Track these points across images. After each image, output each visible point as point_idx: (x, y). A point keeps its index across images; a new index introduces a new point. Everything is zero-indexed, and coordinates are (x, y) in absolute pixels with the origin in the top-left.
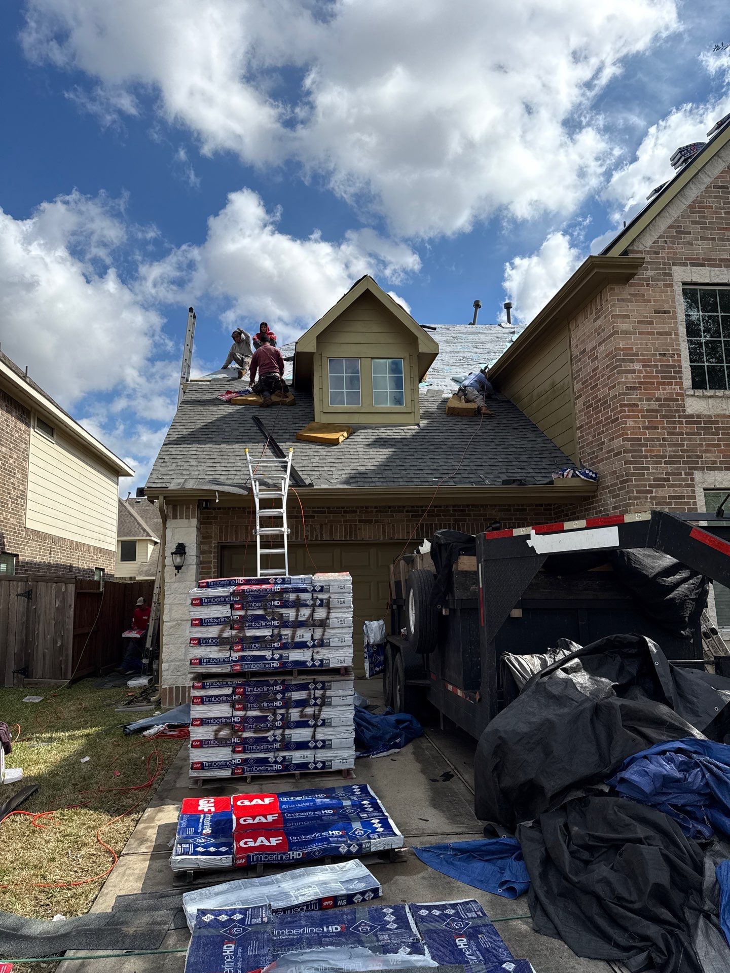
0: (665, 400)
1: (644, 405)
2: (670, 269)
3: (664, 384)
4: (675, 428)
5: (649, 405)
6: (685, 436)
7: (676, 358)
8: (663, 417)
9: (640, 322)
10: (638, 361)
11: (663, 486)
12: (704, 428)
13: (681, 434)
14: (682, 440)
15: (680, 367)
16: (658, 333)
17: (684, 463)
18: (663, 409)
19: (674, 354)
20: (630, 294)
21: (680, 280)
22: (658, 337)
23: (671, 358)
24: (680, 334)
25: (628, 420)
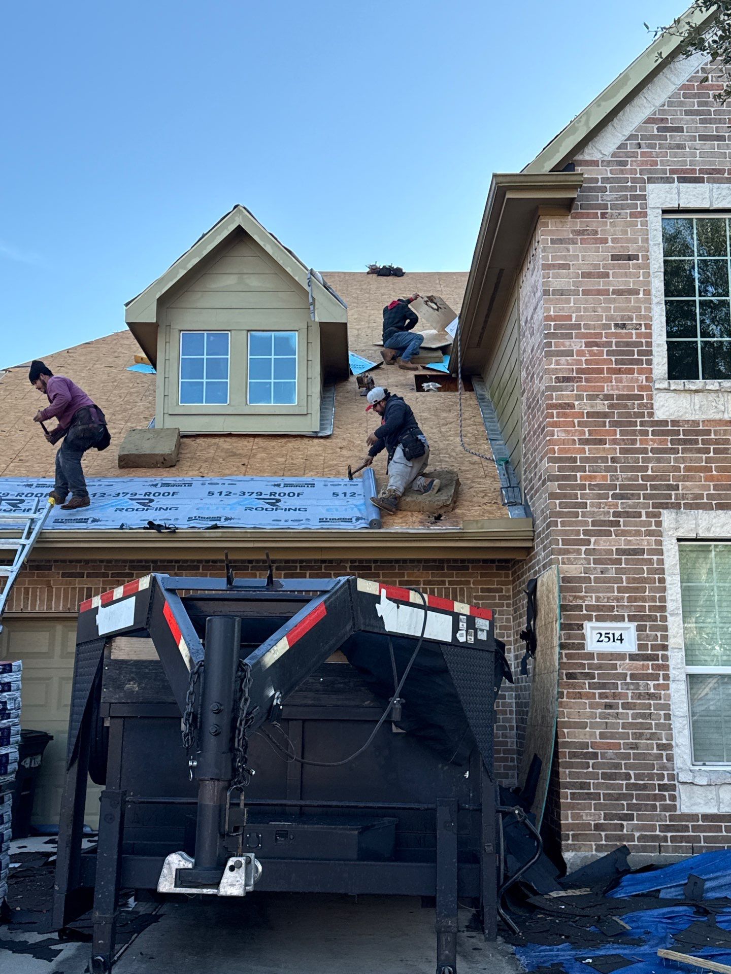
0: (620, 397)
1: (584, 406)
2: (643, 189)
3: (619, 371)
4: (634, 442)
5: (592, 407)
6: (650, 455)
7: (643, 330)
8: (615, 424)
9: (586, 275)
10: (580, 336)
11: (609, 534)
12: (685, 442)
13: (645, 451)
14: (645, 460)
15: (649, 344)
16: (614, 292)
17: (646, 497)
18: (616, 411)
19: (640, 325)
20: (573, 232)
21: (658, 205)
22: (614, 298)
23: (634, 332)
24: (653, 292)
25: (556, 429)
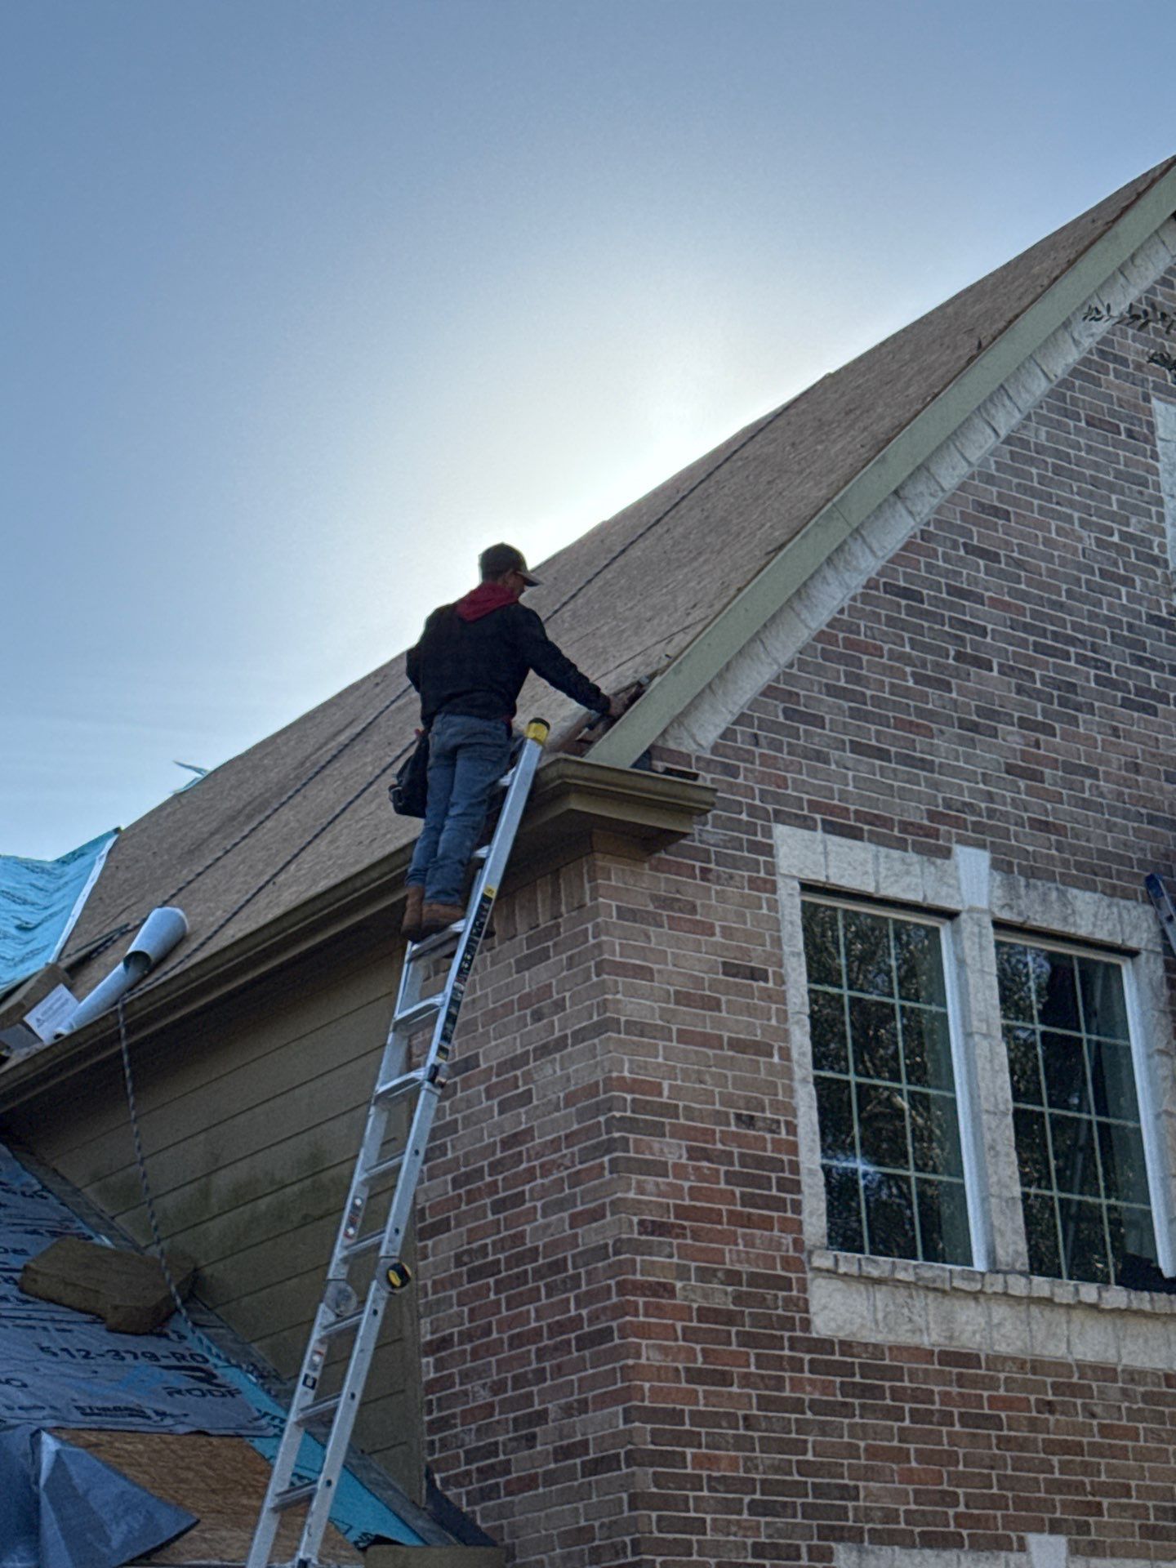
0: (754, 1279)
1: (690, 1293)
2: (768, 833)
3: (748, 1221)
4: (779, 1383)
5: (706, 1296)
6: (809, 1415)
7: (783, 1135)
8: (747, 1340)
9: (682, 998)
10: (678, 1132)
12: (863, 1391)
13: (797, 1406)
14: (802, 1427)
15: (795, 1167)
16: (735, 1045)
17: (809, 1511)
18: (747, 1311)
19: (778, 1122)
20: (655, 898)
21: (795, 873)
22: (732, 1058)
23: (768, 1136)
24: (795, 1055)
25: (644, 1342)
